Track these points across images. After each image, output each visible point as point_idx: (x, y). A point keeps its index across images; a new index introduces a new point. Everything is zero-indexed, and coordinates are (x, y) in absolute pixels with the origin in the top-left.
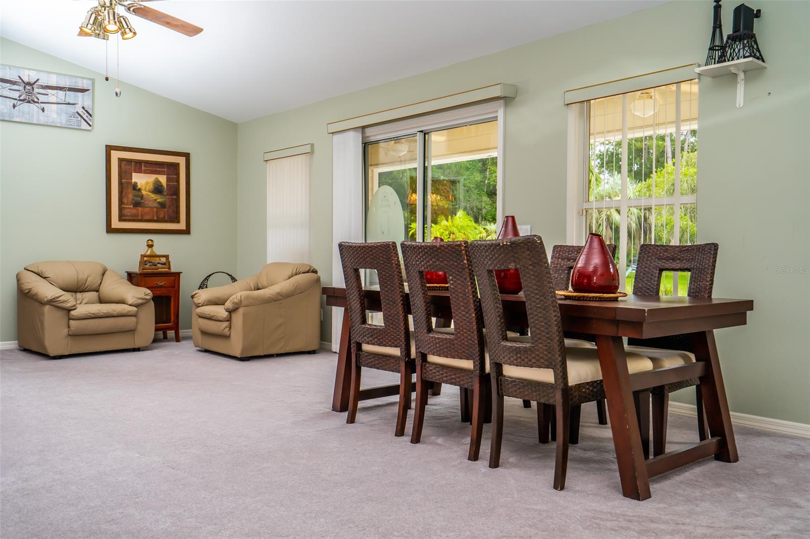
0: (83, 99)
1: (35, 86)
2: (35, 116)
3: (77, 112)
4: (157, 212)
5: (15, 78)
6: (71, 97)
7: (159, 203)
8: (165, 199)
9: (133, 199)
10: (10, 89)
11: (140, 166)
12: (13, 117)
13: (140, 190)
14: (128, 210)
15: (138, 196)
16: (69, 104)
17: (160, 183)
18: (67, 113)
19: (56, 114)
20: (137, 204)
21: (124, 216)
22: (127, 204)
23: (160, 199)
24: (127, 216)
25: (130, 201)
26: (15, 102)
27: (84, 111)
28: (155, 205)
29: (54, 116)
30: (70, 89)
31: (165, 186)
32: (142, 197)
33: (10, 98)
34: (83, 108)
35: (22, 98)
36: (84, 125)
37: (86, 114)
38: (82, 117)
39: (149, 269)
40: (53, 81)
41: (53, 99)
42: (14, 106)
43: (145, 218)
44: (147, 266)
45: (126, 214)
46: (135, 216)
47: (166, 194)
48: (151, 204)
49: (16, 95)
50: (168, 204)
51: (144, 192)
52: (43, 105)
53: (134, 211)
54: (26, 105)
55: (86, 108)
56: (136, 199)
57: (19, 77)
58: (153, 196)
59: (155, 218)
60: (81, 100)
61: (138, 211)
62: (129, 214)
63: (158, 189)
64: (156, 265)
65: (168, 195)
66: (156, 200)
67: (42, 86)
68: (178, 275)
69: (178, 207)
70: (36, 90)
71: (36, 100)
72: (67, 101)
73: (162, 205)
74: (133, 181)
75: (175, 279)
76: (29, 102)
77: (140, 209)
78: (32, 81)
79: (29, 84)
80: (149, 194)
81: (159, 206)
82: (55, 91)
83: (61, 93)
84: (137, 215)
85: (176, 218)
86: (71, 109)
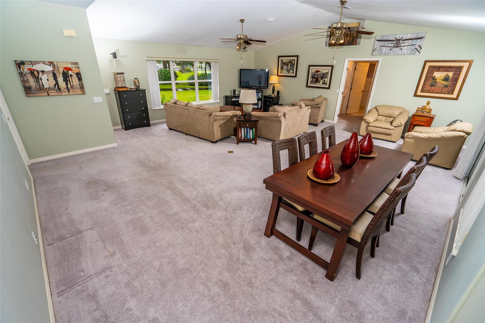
0: (420, 42)
1: (401, 40)
2: (397, 52)
3: (416, 48)
4: (442, 89)
5: (394, 39)
6: (414, 42)
7: (445, 85)
8: (448, 84)
9: (431, 83)
11: (439, 69)
12: (389, 54)
13: (436, 79)
14: (427, 88)
15: (434, 82)
16: (413, 45)
17: (449, 76)
18: (411, 49)
19: (406, 50)
20: (432, 85)
22: (427, 85)
23: (446, 83)
25: (429, 84)
26: (391, 48)
27: (419, 47)
28: (442, 86)
30: (415, 39)
31: (451, 78)
32: (436, 82)
34: (419, 46)
35: (394, 46)
36: (417, 53)
38: (417, 50)
39: (420, 113)
40: (409, 37)
41: (406, 44)
42: (391, 50)
43: (434, 91)
44: (419, 112)
45: (425, 89)
46: (429, 90)
47: (450, 81)
48: (440, 86)
49: (392, 45)
50: (449, 86)
51: (438, 80)
52: (401, 48)
53: (430, 88)
54: (395, 48)
55: (420, 46)
56: (432, 83)
57: (396, 38)
58: (442, 82)
59: (440, 92)
60: (418, 42)
61: (432, 88)
62: (427, 90)
63: (446, 79)
64: (424, 112)
65: (451, 81)
66: (443, 84)
67: (403, 40)
68: (433, 118)
69: (455, 87)
70: (401, 42)
71: (400, 46)
72: (412, 44)
73: (446, 86)
74: (434, 76)
75: (430, 119)
76: (397, 47)
77: (433, 87)
78: (400, 38)
79: (399, 40)
80: (440, 81)
81: (444, 87)
82: (408, 41)
83: (411, 41)
84: (431, 90)
85: (452, 92)
86: (413, 47)
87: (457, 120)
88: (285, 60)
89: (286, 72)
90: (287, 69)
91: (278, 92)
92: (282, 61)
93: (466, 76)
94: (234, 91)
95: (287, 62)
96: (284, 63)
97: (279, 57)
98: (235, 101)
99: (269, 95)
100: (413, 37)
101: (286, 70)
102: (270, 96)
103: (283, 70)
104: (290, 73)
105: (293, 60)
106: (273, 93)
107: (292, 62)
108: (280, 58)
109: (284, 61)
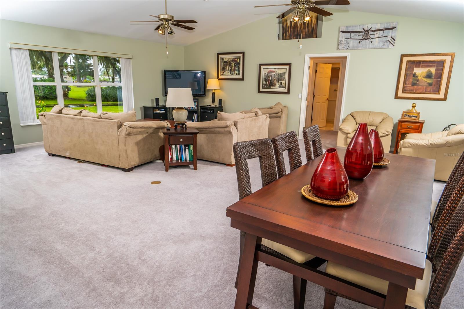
0: (392, 33)
1: (369, 31)
2: (368, 46)
3: (388, 40)
4: (426, 88)
5: (362, 30)
6: (386, 33)
7: (428, 83)
8: (432, 81)
9: (412, 82)
10: (358, 35)
11: (418, 64)
12: (358, 48)
13: (417, 77)
14: (409, 87)
15: (416, 80)
16: (385, 37)
17: (431, 72)
18: (382, 42)
19: (377, 43)
20: (414, 84)
21: (406, 90)
22: (408, 84)
23: (429, 81)
24: (408, 90)
25: (410, 83)
26: (360, 40)
27: (392, 39)
28: (426, 84)
29: (377, 44)
30: (386, 29)
31: (434, 74)
32: (418, 80)
33: (358, 39)
34: (391, 37)
35: (363, 38)
36: (391, 46)
37: (393, 40)
38: (390, 42)
39: (406, 119)
40: (378, 27)
41: (377, 36)
42: (359, 42)
43: (418, 91)
44: (405, 117)
45: (407, 89)
47: (433, 78)
48: (423, 84)
49: (360, 37)
50: (434, 83)
51: (419, 78)
52: (372, 40)
53: (412, 88)
54: (364, 41)
55: (393, 37)
56: (414, 81)
57: (363, 29)
58: (425, 80)
59: (424, 92)
60: (390, 33)
61: (414, 88)
62: (409, 89)
63: (429, 76)
64: (411, 117)
65: (434, 78)
66: (426, 82)
67: (372, 30)
68: (422, 123)
69: (440, 85)
70: (370, 33)
71: (369, 38)
72: (384, 36)
73: (430, 84)
74: (414, 72)
75: (419, 126)
76: (366, 39)
77: (415, 87)
78: (368, 29)
79: (367, 31)
80: (423, 78)
81: (428, 85)
82: (378, 32)
83: (381, 32)
84: (413, 90)
85: (438, 91)
86: (385, 39)
87: (451, 125)
88: (227, 58)
89: (229, 74)
90: (231, 70)
91: (220, 101)
92: (222, 59)
93: (450, 71)
94: (157, 100)
95: (229, 60)
96: (226, 62)
97: (218, 54)
98: (159, 113)
99: (208, 105)
100: (382, 27)
101: (229, 71)
102: (210, 106)
103: (224, 71)
104: (235, 75)
105: (237, 58)
106: (213, 101)
107: (237, 61)
108: (220, 56)
109: (225, 60)
